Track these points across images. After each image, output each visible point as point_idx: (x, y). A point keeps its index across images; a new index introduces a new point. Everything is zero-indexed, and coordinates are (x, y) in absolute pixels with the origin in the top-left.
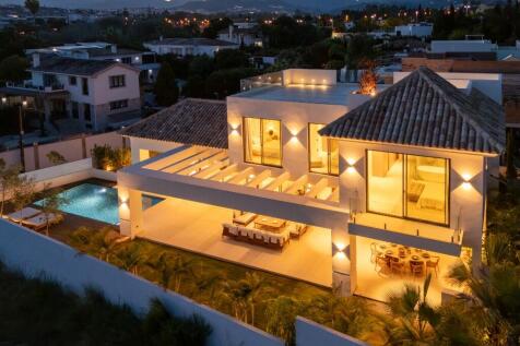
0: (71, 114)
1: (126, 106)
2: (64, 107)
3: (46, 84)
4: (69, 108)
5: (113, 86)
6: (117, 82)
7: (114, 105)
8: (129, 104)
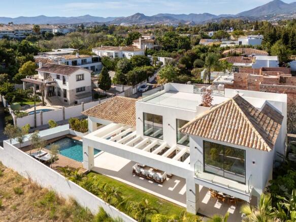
0: (57, 94)
1: (84, 90)
2: (54, 90)
3: (45, 78)
4: (56, 90)
5: (78, 80)
6: (80, 78)
7: (78, 90)
8: (86, 89)
